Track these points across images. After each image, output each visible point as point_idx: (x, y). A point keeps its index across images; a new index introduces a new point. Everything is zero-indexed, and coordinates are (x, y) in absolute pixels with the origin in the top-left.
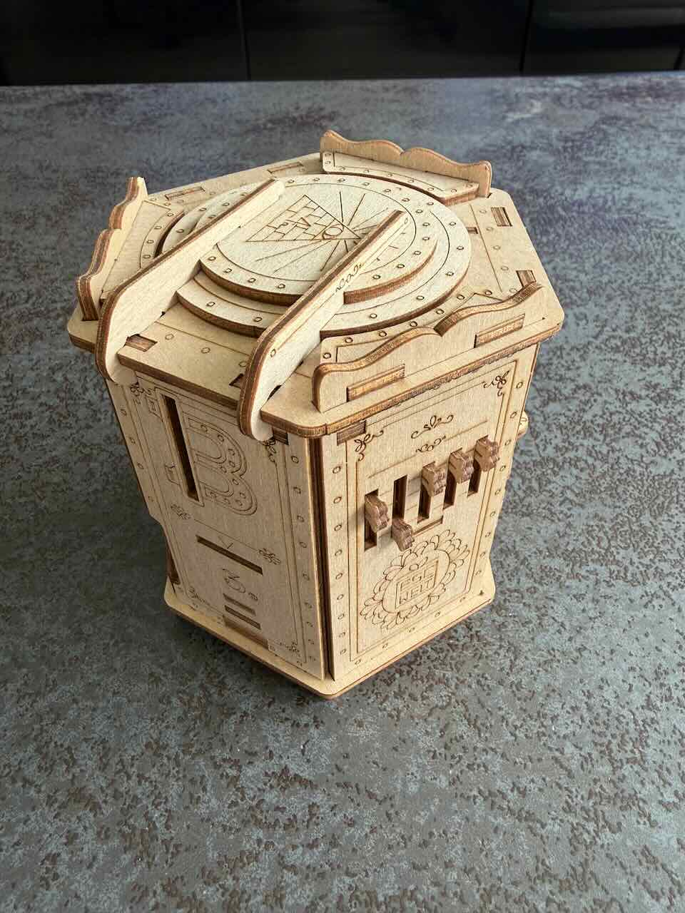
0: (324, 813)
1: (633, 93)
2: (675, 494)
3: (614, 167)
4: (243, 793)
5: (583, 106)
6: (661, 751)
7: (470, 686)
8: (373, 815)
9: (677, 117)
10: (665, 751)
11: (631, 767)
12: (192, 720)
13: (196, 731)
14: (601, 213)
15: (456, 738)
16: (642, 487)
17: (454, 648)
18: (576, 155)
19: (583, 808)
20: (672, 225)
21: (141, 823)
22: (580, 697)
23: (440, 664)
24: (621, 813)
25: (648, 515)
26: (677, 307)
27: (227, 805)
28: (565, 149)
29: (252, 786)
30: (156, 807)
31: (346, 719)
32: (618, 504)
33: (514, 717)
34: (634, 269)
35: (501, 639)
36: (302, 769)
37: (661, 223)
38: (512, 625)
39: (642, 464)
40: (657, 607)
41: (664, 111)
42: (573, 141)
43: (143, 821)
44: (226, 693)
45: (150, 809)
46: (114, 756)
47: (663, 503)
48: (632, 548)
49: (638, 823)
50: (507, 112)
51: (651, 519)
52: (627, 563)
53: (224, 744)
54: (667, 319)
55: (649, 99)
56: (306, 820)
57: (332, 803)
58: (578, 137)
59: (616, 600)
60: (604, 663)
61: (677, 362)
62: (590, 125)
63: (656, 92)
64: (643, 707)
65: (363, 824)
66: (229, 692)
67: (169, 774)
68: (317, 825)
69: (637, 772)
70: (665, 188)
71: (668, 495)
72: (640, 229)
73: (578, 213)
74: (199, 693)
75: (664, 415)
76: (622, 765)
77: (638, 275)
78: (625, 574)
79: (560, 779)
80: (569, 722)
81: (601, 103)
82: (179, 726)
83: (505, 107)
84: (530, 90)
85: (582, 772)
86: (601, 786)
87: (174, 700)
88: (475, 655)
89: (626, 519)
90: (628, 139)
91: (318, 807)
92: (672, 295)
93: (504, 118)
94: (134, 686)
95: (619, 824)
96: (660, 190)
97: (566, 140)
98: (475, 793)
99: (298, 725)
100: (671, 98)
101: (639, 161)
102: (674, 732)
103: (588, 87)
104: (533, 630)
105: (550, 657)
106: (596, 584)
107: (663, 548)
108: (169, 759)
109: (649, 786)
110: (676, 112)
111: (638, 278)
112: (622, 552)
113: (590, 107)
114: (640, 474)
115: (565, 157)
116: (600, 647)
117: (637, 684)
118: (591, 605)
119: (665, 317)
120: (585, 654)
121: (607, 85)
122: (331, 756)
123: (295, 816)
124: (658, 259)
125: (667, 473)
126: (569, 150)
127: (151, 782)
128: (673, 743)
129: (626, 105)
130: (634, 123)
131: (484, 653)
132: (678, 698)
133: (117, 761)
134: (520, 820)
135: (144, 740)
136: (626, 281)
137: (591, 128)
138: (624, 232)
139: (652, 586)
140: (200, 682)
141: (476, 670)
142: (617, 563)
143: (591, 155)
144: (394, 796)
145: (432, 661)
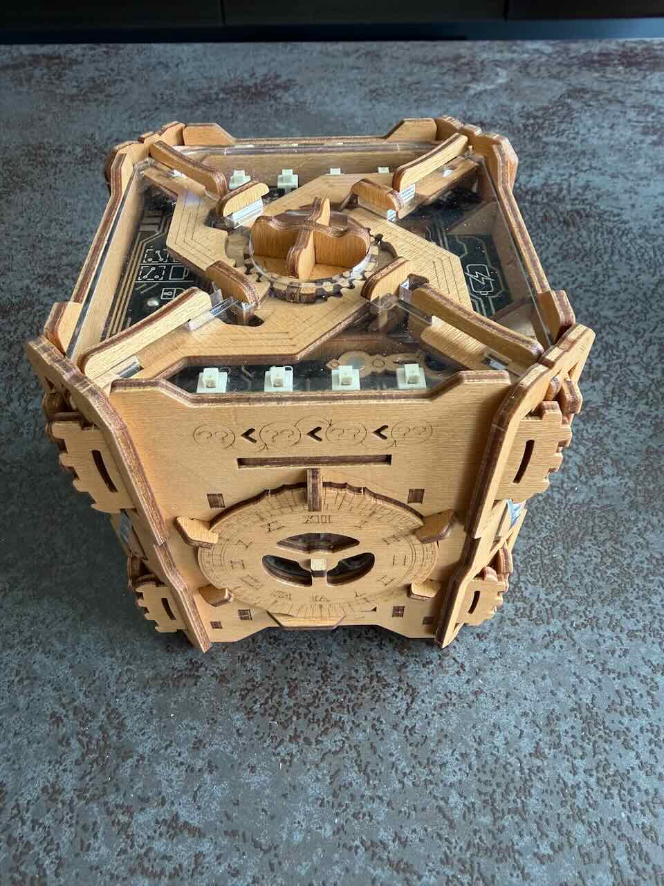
0: (209, 863)
1: (604, 60)
2: (590, 524)
3: (572, 149)
4: (132, 841)
5: (552, 76)
6: (543, 801)
7: (365, 731)
8: (256, 865)
9: (646, 90)
10: (547, 801)
11: (512, 817)
12: (90, 764)
13: (92, 775)
14: (555, 203)
15: (345, 786)
16: (559, 517)
17: (353, 689)
18: (536, 136)
19: (460, 860)
20: (625, 218)
21: (32, 870)
22: (471, 743)
23: (338, 707)
24: (496, 865)
25: (560, 548)
26: (620, 313)
27: (116, 853)
28: (525, 126)
29: (142, 833)
30: (48, 854)
31: (240, 764)
32: (532, 535)
33: (404, 764)
34: (580, 269)
35: (400, 681)
36: (192, 816)
37: (614, 216)
38: (413, 665)
39: (562, 491)
40: (558, 648)
41: (635, 82)
42: (535, 118)
43: (34, 868)
44: (125, 735)
45: (41, 856)
46: (11, 800)
47: (578, 534)
48: (540, 583)
49: (512, 875)
50: (470, 82)
51: (563, 551)
52: (533, 599)
53: (118, 790)
54: (607, 326)
55: (621, 68)
56: (191, 869)
57: (218, 852)
58: (540, 113)
59: (518, 640)
60: (498, 707)
61: (611, 376)
62: (556, 99)
63: (629, 59)
64: (531, 755)
65: (245, 874)
66: (128, 734)
67: (62, 820)
68: (202, 874)
69: (517, 823)
70: (623, 175)
71: (584, 526)
72: (592, 223)
73: (532, 203)
74: (98, 735)
75: (591, 437)
76: (503, 814)
77: (584, 276)
78: (530, 611)
79: (441, 829)
80: (457, 770)
81: (569, 72)
82: (76, 769)
83: (469, 77)
84: (498, 56)
85: (463, 822)
86: (480, 838)
87: (74, 742)
88: (373, 697)
89: (538, 552)
90: (592, 116)
91: (204, 856)
92: (615, 300)
93: (466, 89)
94: (35, 726)
95: (493, 877)
96: (618, 177)
97: (528, 116)
98: (357, 843)
99: (192, 770)
100: (644, 68)
101: (600, 142)
102: (558, 781)
103: (557, 52)
104: (433, 671)
105: (446, 701)
106: (501, 622)
107: (571, 584)
108: (63, 803)
109: (527, 838)
110: (646, 85)
111: (584, 280)
112: (530, 587)
113: (557, 77)
114: (558, 502)
115: (525, 137)
116: (496, 690)
117: (528, 731)
118: (493, 645)
119: (605, 324)
120: (482, 697)
121: (578, 51)
122: (221, 804)
123: (180, 865)
124: (606, 257)
125: (585, 502)
126: (530, 128)
127: (45, 828)
128: (555, 794)
129: (596, 75)
130: (601, 97)
131: (382, 695)
132: (566, 746)
133: (13, 805)
134: (398, 872)
135: (41, 784)
136: (570, 283)
137: (556, 102)
138: (574, 226)
139: (556, 625)
140: (100, 723)
141: (372, 713)
142: (524, 599)
143: (552, 135)
144: (278, 845)
145: (331, 703)
